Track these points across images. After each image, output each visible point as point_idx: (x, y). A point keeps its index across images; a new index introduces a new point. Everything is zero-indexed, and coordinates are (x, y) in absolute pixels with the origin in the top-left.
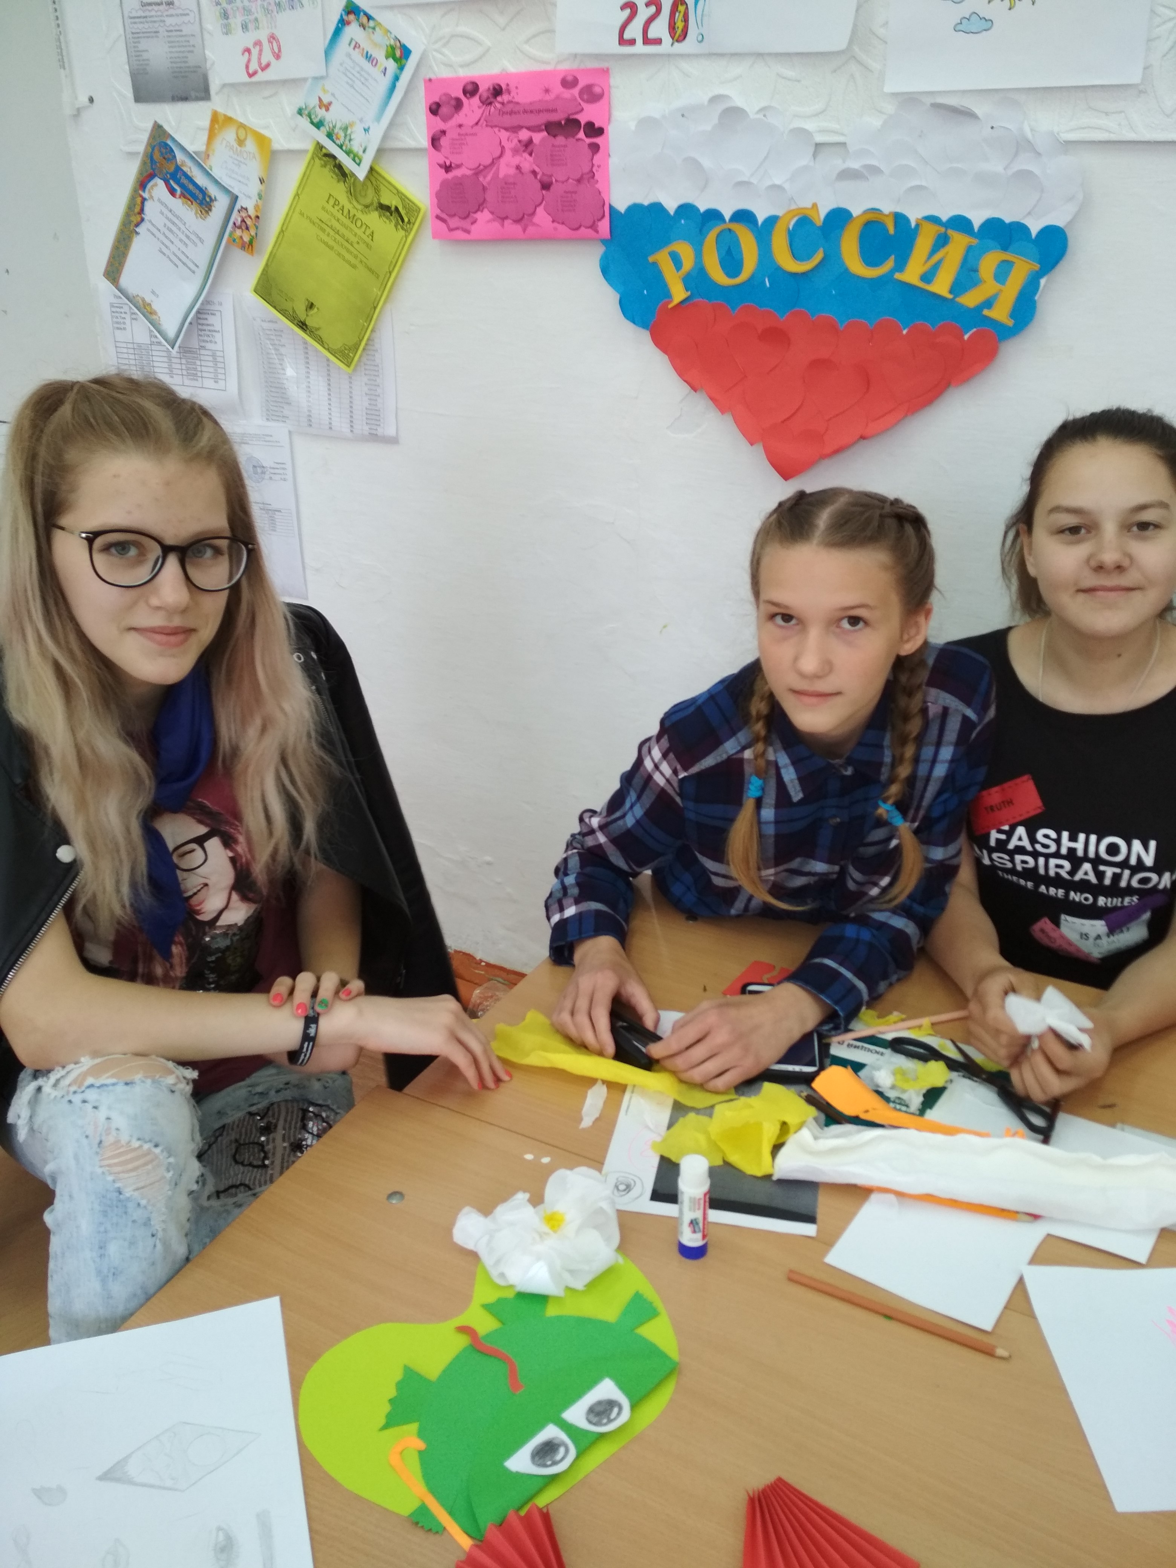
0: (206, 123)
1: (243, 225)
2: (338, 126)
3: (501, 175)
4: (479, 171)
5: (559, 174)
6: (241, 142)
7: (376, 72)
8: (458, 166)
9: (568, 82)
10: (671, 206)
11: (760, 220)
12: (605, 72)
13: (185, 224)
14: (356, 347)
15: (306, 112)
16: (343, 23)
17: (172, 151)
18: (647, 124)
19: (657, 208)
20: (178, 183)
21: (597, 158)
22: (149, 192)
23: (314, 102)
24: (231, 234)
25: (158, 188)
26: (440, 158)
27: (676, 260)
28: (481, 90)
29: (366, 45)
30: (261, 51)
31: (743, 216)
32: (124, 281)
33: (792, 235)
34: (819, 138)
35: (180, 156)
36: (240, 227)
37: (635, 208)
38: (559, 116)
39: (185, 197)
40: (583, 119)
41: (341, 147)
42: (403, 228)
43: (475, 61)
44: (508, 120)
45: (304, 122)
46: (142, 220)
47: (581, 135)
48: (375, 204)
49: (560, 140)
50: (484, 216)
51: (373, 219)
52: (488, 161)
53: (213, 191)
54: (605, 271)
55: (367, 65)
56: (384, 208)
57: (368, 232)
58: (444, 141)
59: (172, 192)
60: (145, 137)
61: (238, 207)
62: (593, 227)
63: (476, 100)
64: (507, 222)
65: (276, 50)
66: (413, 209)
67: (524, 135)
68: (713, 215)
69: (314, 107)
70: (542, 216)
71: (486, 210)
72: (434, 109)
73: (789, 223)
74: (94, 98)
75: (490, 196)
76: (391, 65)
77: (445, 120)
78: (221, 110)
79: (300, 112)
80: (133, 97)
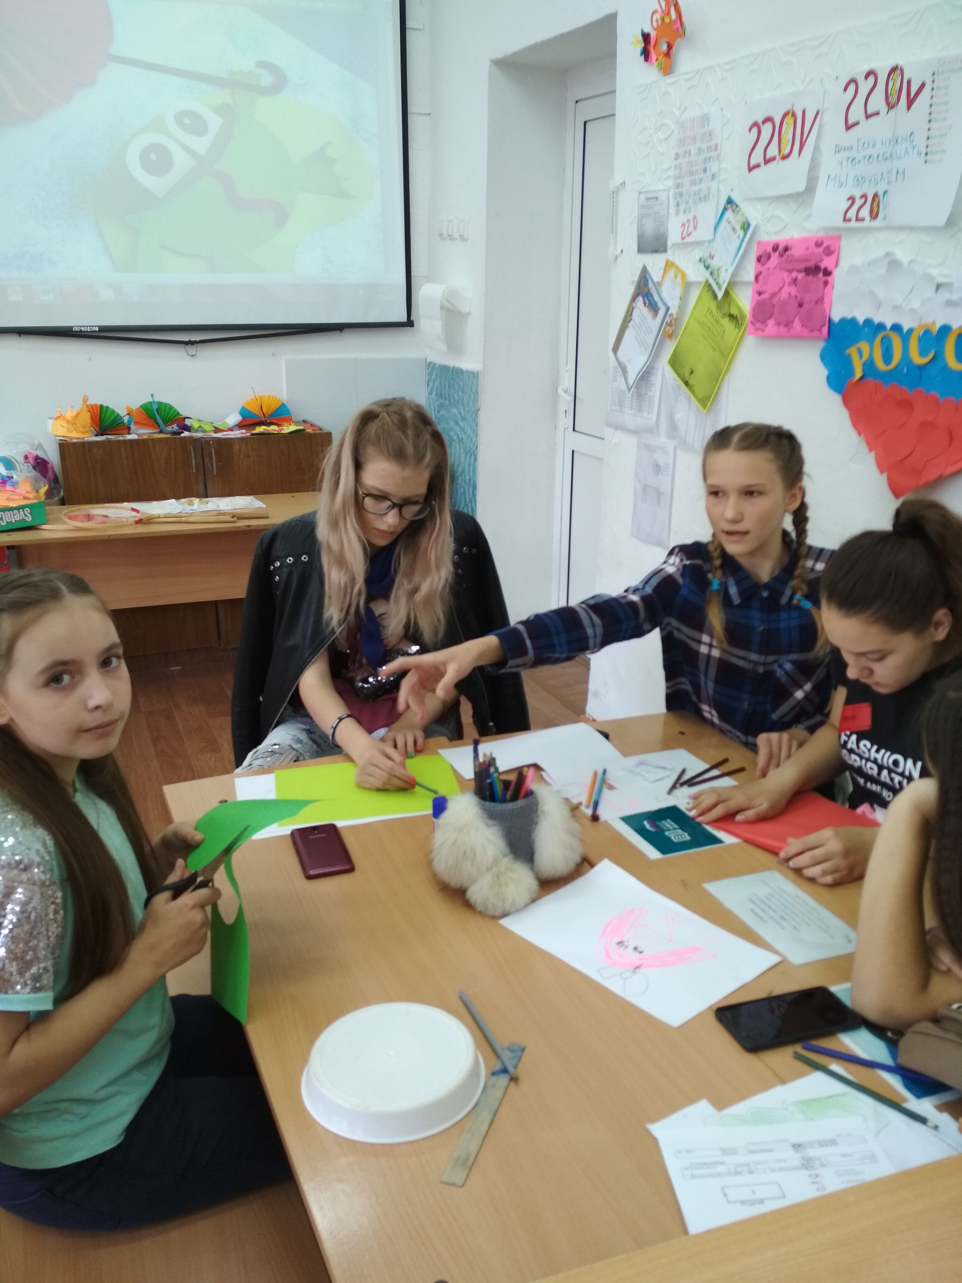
0: (663, 265)
1: (670, 324)
2: (715, 269)
3: (782, 298)
4: (773, 295)
5: (808, 298)
6: (676, 276)
7: (735, 237)
8: (765, 292)
9: (818, 244)
10: (861, 319)
11: (905, 329)
12: (839, 238)
13: (647, 323)
14: (709, 398)
15: (703, 260)
16: (725, 209)
17: (648, 280)
18: (853, 269)
19: (853, 321)
20: (648, 298)
21: (827, 289)
22: (636, 304)
23: (707, 255)
24: (665, 329)
25: (640, 300)
26: (757, 288)
27: (860, 352)
28: (779, 249)
29: (733, 221)
30: (689, 224)
31: (896, 328)
32: (619, 353)
33: (920, 339)
34: (940, 280)
35: (650, 284)
36: (669, 325)
37: (843, 321)
38: (811, 264)
39: (649, 307)
40: (823, 265)
41: (715, 280)
42: (738, 328)
43: (780, 231)
44: (790, 266)
45: (701, 266)
46: (631, 319)
47: (821, 275)
48: (728, 313)
49: (810, 278)
50: (771, 322)
51: (726, 322)
52: (777, 290)
53: (660, 304)
54: (823, 358)
55: (731, 232)
56: (731, 316)
57: (723, 329)
58: (760, 278)
59: (645, 304)
60: (638, 272)
61: (670, 312)
62: (820, 330)
63: (777, 254)
64: (781, 326)
65: (695, 224)
66: (743, 317)
67: (794, 274)
68: (881, 326)
69: (707, 257)
70: (797, 323)
71: (773, 319)
72: (759, 259)
73: (920, 331)
74: (623, 251)
75: (776, 310)
76: (741, 233)
77: (763, 265)
78: (670, 258)
79: (700, 260)
80: (637, 250)
